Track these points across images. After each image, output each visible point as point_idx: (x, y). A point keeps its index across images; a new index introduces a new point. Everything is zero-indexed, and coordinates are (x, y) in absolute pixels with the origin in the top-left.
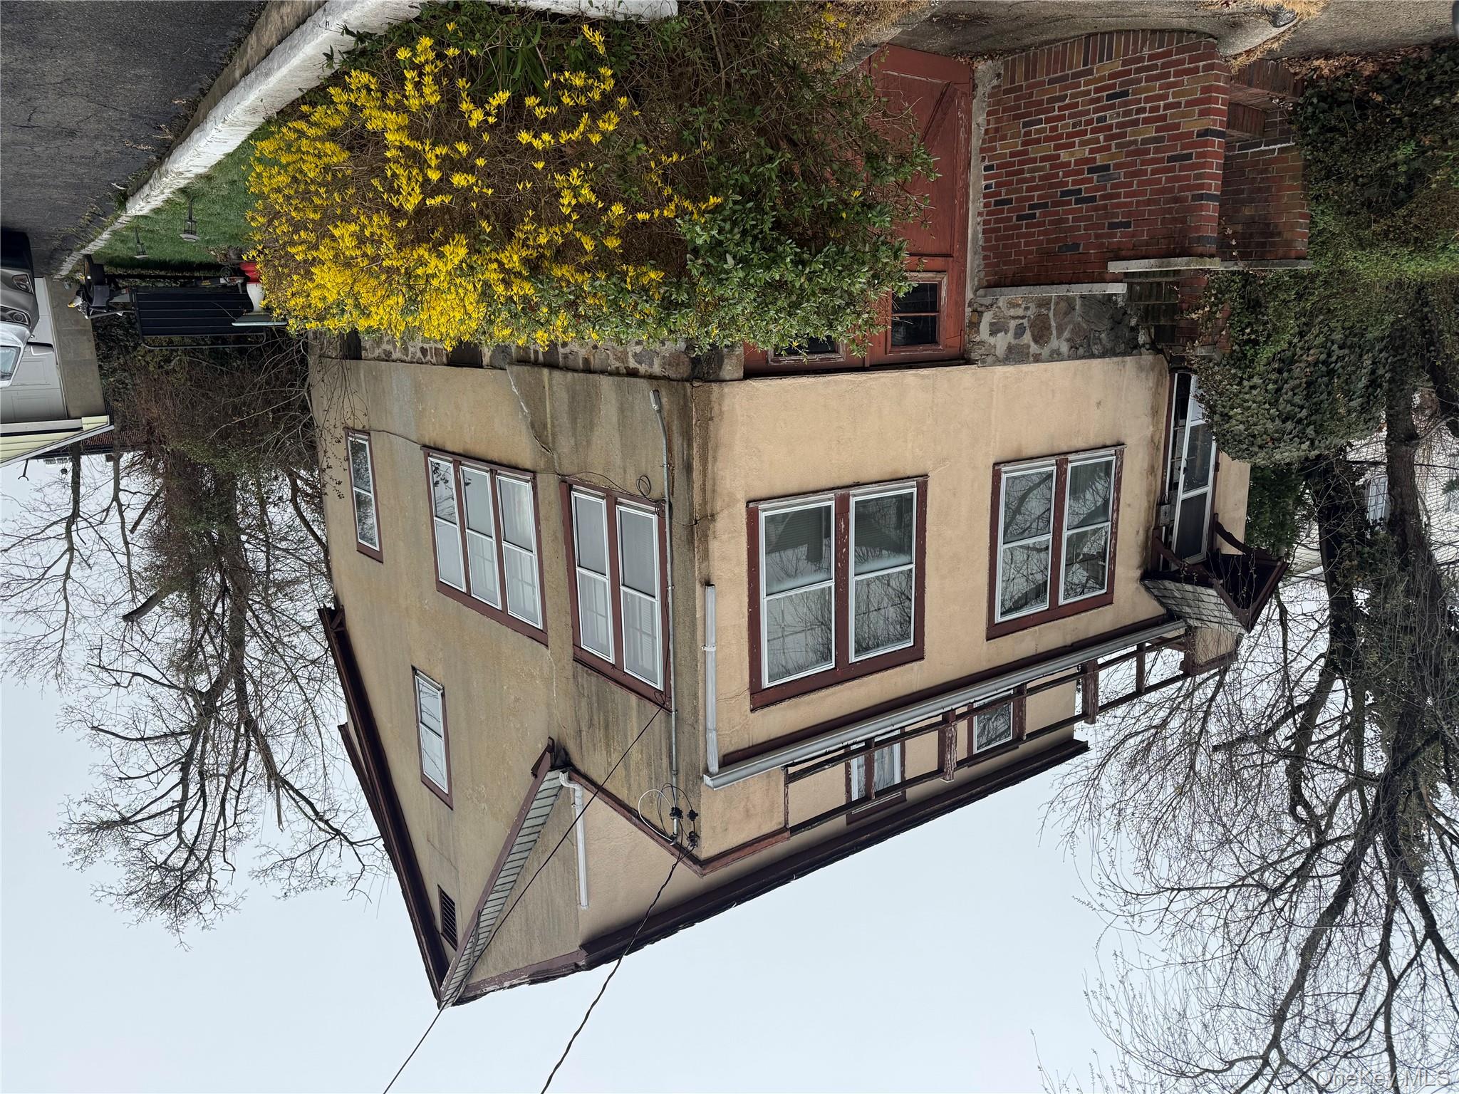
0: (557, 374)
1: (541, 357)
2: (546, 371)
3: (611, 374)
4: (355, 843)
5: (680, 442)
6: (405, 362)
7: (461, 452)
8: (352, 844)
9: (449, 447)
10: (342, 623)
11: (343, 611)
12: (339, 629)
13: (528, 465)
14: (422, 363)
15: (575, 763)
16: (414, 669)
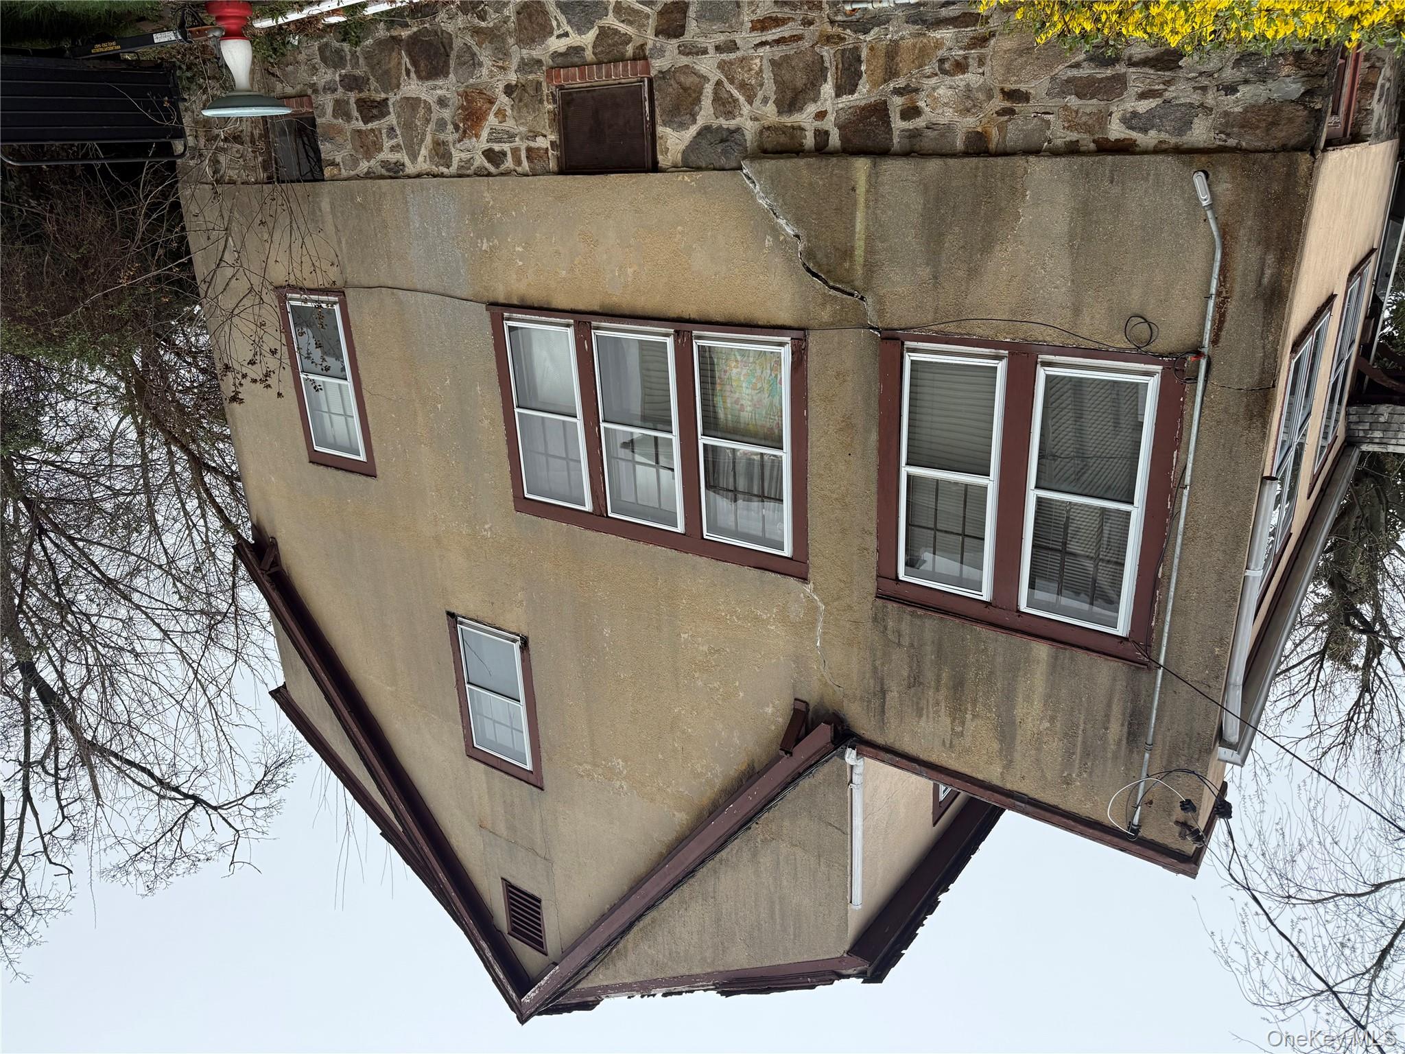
0: (893, 168)
1: (835, 140)
2: (861, 165)
3: (1055, 153)
4: (220, 807)
5: (1254, 256)
6: (442, 175)
7: (596, 308)
8: (215, 808)
9: (561, 301)
10: (276, 562)
11: (274, 545)
12: (273, 570)
13: (784, 318)
14: (489, 175)
15: (861, 732)
16: (451, 615)
